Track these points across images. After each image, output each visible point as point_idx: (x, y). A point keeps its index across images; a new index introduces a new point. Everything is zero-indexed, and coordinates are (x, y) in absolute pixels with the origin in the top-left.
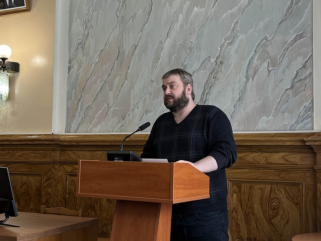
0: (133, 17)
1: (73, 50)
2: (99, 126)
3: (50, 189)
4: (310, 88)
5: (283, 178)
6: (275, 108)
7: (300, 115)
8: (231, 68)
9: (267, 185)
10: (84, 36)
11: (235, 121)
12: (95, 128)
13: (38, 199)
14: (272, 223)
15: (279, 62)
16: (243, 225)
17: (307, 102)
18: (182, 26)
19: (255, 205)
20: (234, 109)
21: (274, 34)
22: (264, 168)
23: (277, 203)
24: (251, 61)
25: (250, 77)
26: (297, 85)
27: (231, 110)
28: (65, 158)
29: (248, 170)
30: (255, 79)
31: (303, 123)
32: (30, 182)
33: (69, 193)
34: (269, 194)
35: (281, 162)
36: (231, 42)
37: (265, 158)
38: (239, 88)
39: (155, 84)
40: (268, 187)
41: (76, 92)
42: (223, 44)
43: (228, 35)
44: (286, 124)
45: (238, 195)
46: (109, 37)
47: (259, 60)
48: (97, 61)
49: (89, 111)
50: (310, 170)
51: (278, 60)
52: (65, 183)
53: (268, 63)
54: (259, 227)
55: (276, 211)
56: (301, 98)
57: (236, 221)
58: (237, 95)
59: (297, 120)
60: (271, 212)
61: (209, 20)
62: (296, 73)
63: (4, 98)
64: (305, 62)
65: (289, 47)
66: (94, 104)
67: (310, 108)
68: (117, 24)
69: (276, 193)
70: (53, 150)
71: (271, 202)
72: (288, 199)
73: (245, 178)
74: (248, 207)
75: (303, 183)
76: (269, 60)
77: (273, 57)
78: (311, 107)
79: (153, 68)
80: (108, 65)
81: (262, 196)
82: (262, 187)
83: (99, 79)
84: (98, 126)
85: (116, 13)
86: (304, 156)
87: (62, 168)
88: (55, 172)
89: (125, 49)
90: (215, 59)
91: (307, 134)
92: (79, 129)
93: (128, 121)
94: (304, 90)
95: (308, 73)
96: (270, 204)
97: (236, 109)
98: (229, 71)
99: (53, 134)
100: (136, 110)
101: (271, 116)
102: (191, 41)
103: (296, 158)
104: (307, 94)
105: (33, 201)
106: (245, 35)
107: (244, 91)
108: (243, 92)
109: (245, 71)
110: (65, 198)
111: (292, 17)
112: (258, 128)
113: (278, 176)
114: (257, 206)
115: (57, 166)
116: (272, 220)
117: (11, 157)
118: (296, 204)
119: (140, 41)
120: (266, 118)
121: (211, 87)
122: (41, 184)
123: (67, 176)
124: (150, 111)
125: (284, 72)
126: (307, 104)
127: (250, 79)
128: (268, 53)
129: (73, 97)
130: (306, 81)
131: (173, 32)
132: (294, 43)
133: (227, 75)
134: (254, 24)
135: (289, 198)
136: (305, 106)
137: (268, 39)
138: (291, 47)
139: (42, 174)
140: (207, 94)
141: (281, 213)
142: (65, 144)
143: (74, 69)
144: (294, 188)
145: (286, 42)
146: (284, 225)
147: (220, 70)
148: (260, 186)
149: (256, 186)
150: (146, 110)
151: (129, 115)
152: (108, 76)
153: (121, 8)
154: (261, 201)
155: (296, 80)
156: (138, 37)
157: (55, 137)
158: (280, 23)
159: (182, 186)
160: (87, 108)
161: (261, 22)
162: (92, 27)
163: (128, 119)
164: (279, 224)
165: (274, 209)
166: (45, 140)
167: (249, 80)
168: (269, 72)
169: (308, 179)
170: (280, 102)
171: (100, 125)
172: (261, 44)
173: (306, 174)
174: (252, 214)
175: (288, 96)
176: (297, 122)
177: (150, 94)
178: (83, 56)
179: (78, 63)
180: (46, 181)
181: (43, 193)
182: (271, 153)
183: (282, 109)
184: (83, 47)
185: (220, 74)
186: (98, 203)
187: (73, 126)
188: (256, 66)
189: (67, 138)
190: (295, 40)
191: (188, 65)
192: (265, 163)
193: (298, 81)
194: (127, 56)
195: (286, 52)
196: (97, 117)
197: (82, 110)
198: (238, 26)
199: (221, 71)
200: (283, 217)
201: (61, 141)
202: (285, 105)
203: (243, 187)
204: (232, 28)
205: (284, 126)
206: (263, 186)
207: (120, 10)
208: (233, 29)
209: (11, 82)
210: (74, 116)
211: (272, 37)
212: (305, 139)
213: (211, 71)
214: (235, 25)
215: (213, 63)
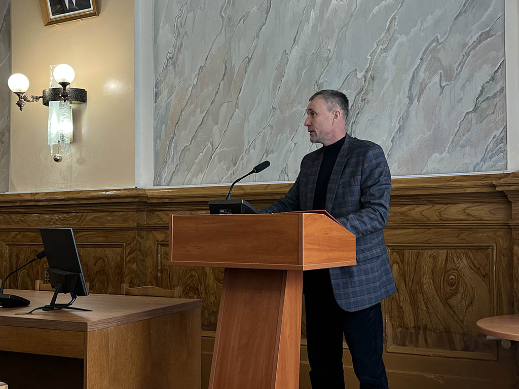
0: (244, 18)
1: (161, 69)
2: (201, 176)
3: (135, 264)
4: (502, 109)
5: (464, 240)
6: (451, 140)
7: (488, 150)
8: (386, 85)
9: (440, 251)
10: (175, 48)
11: (394, 161)
12: (194, 179)
13: (118, 279)
14: (449, 305)
15: (455, 74)
16: (407, 308)
17: (497, 129)
18: (314, 27)
19: (424, 279)
20: (393, 145)
21: (448, 34)
22: (436, 226)
23: (456, 275)
24: (415, 74)
25: (414, 98)
26: (482, 106)
27: (388, 146)
28: (155, 221)
29: (413, 230)
30: (421, 100)
31: (492, 160)
32: (107, 257)
33: (162, 271)
34: (444, 264)
35: (462, 217)
36: (386, 47)
37: (439, 213)
38: (399, 114)
39: (278, 112)
40: (443, 254)
41: (166, 128)
42: (375, 51)
43: (381, 38)
44: (468, 163)
45: (399, 267)
46: (211, 48)
47: (428, 72)
48: (195, 83)
49: (186, 155)
50: (502, 227)
51: (454, 70)
52: (155, 257)
53: (441, 76)
54: (431, 310)
55: (454, 287)
56: (489, 125)
57: (397, 303)
58: (397, 124)
59: (484, 157)
60: (448, 289)
61: (353, 18)
62: (480, 89)
63: (67, 141)
64: (494, 71)
65: (470, 51)
66: (192, 144)
67: (502, 139)
68: (222, 29)
69: (454, 261)
70: (138, 211)
71: (447, 274)
72: (472, 269)
73: (409, 242)
74: (414, 283)
75: (493, 246)
76: (442, 71)
77: (447, 67)
78: (503, 136)
79: (274, 89)
80: (210, 88)
81: (435, 266)
82: (434, 254)
83: (199, 109)
84: (199, 176)
85: (221, 12)
86: (493, 208)
87: (151, 235)
88: (141, 241)
89: (234, 65)
90: (363, 73)
91: (499, 176)
92: (172, 181)
93: (241, 167)
94: (493, 113)
95: (498, 88)
96: (446, 277)
97: (396, 144)
98: (384, 89)
99: (136, 187)
100: (252, 151)
101: (446, 152)
102: (329, 48)
103: (482, 211)
104: (498, 118)
105: (112, 283)
106: (406, 37)
107: (407, 117)
108: (405, 119)
109: (407, 89)
110: (156, 278)
111: (473, 8)
112: (427, 170)
113: (458, 237)
114: (426, 281)
115: (144, 233)
116: (449, 300)
117: (79, 222)
118: (484, 276)
119: (256, 51)
120: (438, 156)
121: (358, 113)
122: (122, 258)
123: (158, 247)
124: (272, 152)
125: (463, 87)
126: (497, 133)
127: (414, 99)
128: (440, 61)
129: (163, 137)
130: (495, 100)
131: (302, 37)
132: (477, 46)
133: (381, 96)
134: (419, 21)
135: (473, 267)
136: (495, 136)
137: (440, 41)
138: (473, 51)
139: (123, 245)
140: (353, 123)
141: (461, 290)
142: (155, 201)
143: (163, 95)
144: (480, 254)
145: (465, 45)
146: (467, 305)
147: (371, 89)
148: (430, 252)
149: (426, 253)
150: (266, 150)
151: (242, 159)
152: (211, 104)
153: (227, 5)
154: (433, 273)
155: (481, 99)
156: (253, 45)
157: (141, 193)
158: (457, 17)
159: (317, 247)
160: (182, 150)
161: (430, 17)
162: (186, 35)
163: (241, 164)
164: (459, 305)
165: (452, 285)
166: (127, 197)
167: (413, 101)
168: (442, 88)
169: (501, 240)
170: (458, 131)
171: (201, 174)
172: (430, 49)
173: (498, 234)
174: (420, 292)
175: (470, 122)
176: (484, 160)
177: (272, 127)
178: (175, 77)
179: (168, 86)
180: (129, 254)
181: (126, 271)
182: (447, 204)
183: (462, 141)
184: (174, 64)
185: (370, 94)
186: (203, 283)
187: (164, 177)
188: (424, 80)
189: (156, 194)
190: (479, 41)
191: (325, 83)
192: (438, 219)
193: (484, 101)
194: (237, 74)
195: (466, 59)
196: (198, 162)
197: (176, 154)
198: (396, 23)
199: (373, 90)
200: (465, 295)
201: (147, 198)
202: (466, 136)
203: (407, 254)
204: (387, 27)
205: (464, 166)
206: (435, 252)
207: (225, 8)
208: (389, 29)
209: (76, 117)
210: (165, 162)
211: (446, 37)
212: (494, 182)
213: (358, 90)
214: (391, 23)
215: (362, 78)
